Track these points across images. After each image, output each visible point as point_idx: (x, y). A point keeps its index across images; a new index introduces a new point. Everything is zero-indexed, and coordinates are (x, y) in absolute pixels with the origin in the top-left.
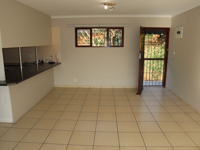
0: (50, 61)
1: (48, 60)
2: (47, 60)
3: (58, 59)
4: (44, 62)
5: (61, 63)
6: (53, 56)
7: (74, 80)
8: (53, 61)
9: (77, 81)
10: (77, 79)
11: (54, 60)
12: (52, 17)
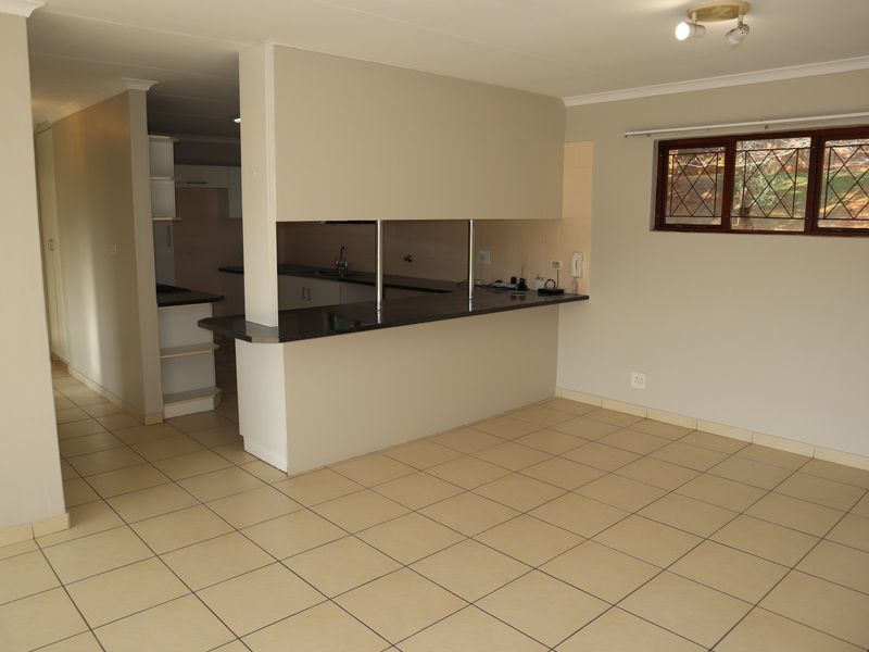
0: (550, 285)
1: (542, 279)
2: (538, 278)
3: (578, 281)
4: (529, 284)
5: (587, 298)
6: (561, 265)
7: (633, 379)
8: (560, 287)
9: (643, 386)
10: (643, 376)
11: (565, 284)
12: (569, 102)
